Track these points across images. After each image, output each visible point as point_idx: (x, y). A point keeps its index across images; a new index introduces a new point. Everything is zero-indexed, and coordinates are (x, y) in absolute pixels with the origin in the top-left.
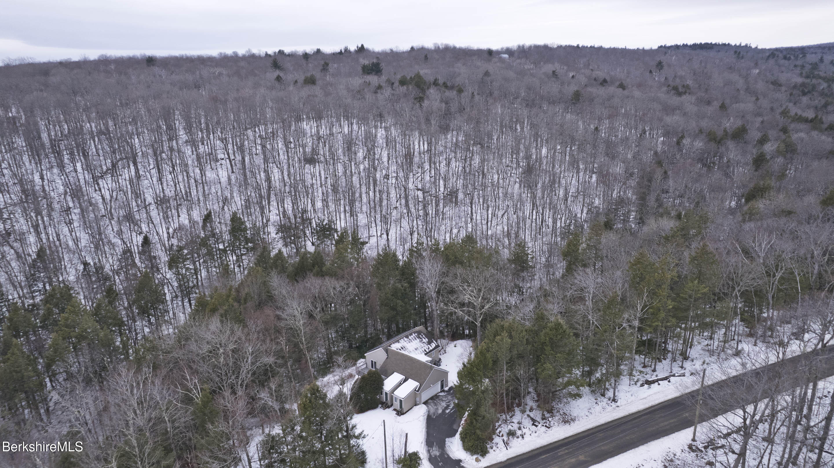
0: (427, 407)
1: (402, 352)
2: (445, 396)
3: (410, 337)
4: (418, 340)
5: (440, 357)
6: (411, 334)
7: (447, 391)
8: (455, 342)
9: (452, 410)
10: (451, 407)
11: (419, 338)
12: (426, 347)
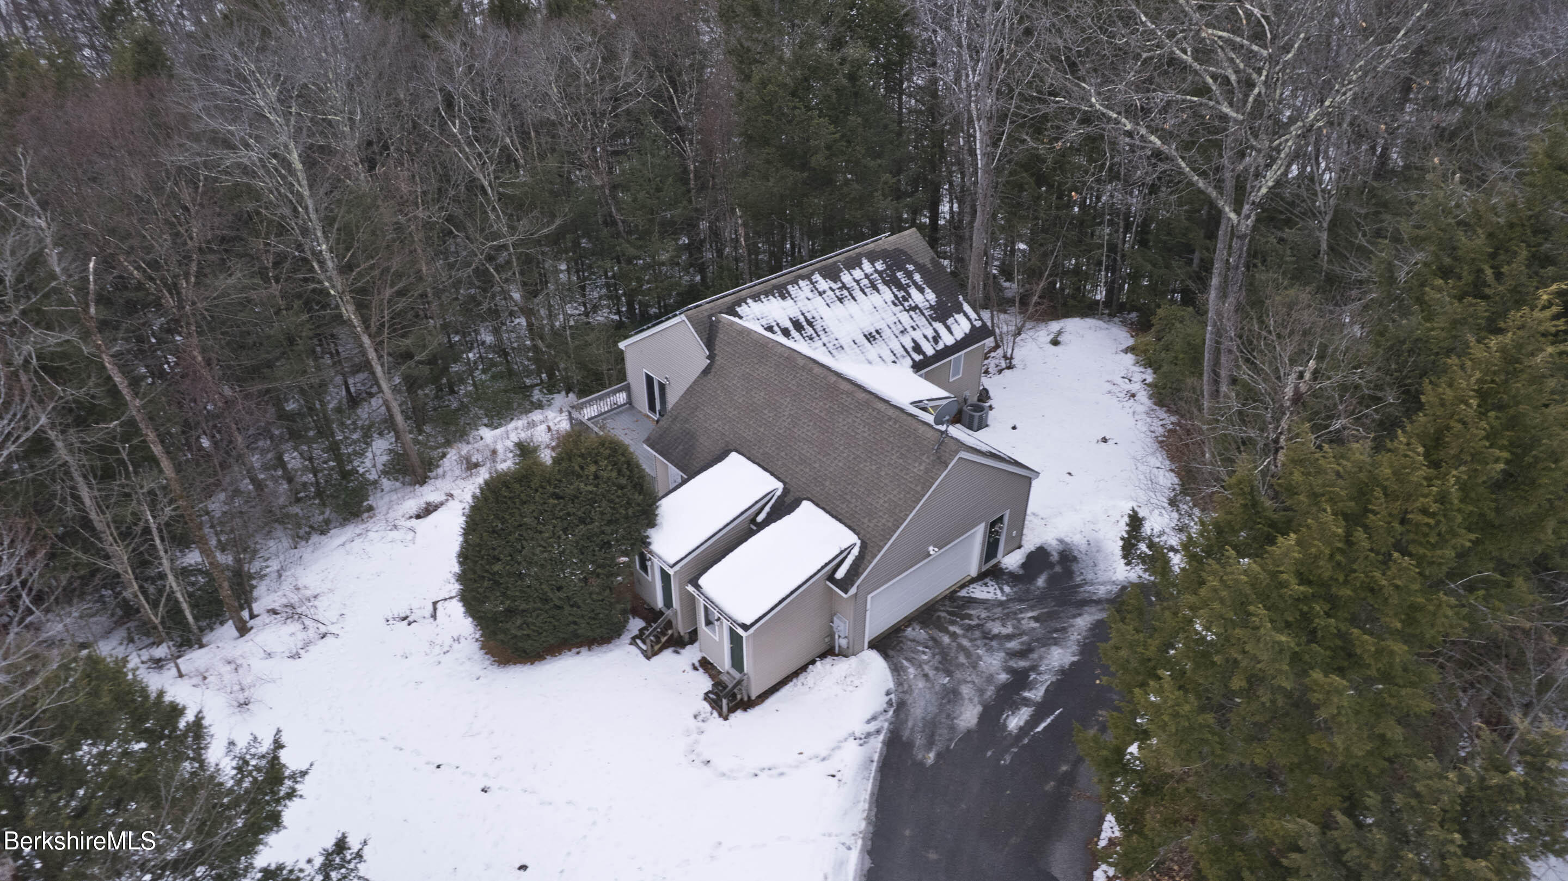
0: (896, 670)
1: (799, 345)
2: (1005, 610)
3: (846, 277)
4: (887, 293)
5: (986, 382)
6: (853, 263)
7: (1013, 578)
8: (1055, 326)
9: (1041, 710)
10: (1036, 694)
11: (892, 282)
12: (923, 331)
